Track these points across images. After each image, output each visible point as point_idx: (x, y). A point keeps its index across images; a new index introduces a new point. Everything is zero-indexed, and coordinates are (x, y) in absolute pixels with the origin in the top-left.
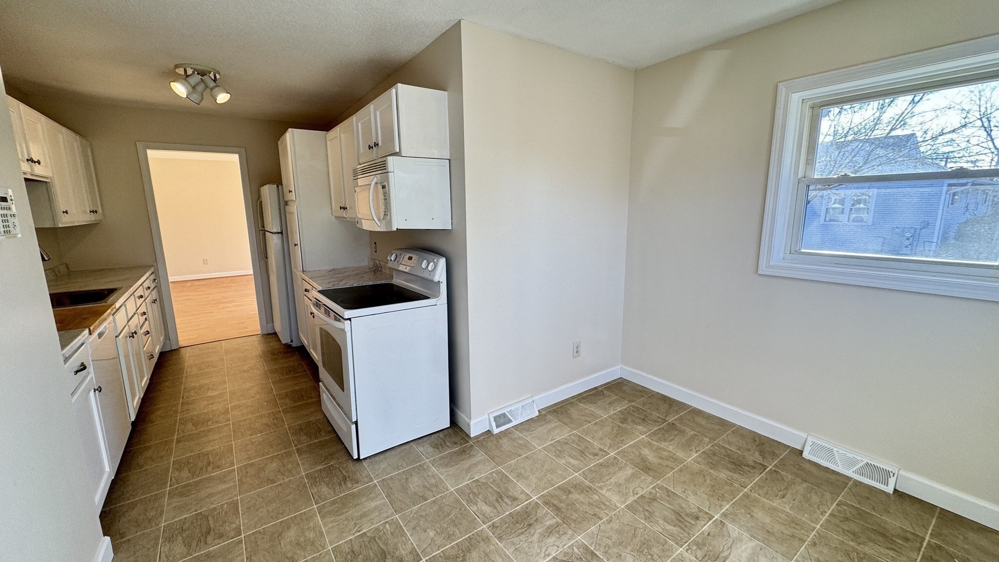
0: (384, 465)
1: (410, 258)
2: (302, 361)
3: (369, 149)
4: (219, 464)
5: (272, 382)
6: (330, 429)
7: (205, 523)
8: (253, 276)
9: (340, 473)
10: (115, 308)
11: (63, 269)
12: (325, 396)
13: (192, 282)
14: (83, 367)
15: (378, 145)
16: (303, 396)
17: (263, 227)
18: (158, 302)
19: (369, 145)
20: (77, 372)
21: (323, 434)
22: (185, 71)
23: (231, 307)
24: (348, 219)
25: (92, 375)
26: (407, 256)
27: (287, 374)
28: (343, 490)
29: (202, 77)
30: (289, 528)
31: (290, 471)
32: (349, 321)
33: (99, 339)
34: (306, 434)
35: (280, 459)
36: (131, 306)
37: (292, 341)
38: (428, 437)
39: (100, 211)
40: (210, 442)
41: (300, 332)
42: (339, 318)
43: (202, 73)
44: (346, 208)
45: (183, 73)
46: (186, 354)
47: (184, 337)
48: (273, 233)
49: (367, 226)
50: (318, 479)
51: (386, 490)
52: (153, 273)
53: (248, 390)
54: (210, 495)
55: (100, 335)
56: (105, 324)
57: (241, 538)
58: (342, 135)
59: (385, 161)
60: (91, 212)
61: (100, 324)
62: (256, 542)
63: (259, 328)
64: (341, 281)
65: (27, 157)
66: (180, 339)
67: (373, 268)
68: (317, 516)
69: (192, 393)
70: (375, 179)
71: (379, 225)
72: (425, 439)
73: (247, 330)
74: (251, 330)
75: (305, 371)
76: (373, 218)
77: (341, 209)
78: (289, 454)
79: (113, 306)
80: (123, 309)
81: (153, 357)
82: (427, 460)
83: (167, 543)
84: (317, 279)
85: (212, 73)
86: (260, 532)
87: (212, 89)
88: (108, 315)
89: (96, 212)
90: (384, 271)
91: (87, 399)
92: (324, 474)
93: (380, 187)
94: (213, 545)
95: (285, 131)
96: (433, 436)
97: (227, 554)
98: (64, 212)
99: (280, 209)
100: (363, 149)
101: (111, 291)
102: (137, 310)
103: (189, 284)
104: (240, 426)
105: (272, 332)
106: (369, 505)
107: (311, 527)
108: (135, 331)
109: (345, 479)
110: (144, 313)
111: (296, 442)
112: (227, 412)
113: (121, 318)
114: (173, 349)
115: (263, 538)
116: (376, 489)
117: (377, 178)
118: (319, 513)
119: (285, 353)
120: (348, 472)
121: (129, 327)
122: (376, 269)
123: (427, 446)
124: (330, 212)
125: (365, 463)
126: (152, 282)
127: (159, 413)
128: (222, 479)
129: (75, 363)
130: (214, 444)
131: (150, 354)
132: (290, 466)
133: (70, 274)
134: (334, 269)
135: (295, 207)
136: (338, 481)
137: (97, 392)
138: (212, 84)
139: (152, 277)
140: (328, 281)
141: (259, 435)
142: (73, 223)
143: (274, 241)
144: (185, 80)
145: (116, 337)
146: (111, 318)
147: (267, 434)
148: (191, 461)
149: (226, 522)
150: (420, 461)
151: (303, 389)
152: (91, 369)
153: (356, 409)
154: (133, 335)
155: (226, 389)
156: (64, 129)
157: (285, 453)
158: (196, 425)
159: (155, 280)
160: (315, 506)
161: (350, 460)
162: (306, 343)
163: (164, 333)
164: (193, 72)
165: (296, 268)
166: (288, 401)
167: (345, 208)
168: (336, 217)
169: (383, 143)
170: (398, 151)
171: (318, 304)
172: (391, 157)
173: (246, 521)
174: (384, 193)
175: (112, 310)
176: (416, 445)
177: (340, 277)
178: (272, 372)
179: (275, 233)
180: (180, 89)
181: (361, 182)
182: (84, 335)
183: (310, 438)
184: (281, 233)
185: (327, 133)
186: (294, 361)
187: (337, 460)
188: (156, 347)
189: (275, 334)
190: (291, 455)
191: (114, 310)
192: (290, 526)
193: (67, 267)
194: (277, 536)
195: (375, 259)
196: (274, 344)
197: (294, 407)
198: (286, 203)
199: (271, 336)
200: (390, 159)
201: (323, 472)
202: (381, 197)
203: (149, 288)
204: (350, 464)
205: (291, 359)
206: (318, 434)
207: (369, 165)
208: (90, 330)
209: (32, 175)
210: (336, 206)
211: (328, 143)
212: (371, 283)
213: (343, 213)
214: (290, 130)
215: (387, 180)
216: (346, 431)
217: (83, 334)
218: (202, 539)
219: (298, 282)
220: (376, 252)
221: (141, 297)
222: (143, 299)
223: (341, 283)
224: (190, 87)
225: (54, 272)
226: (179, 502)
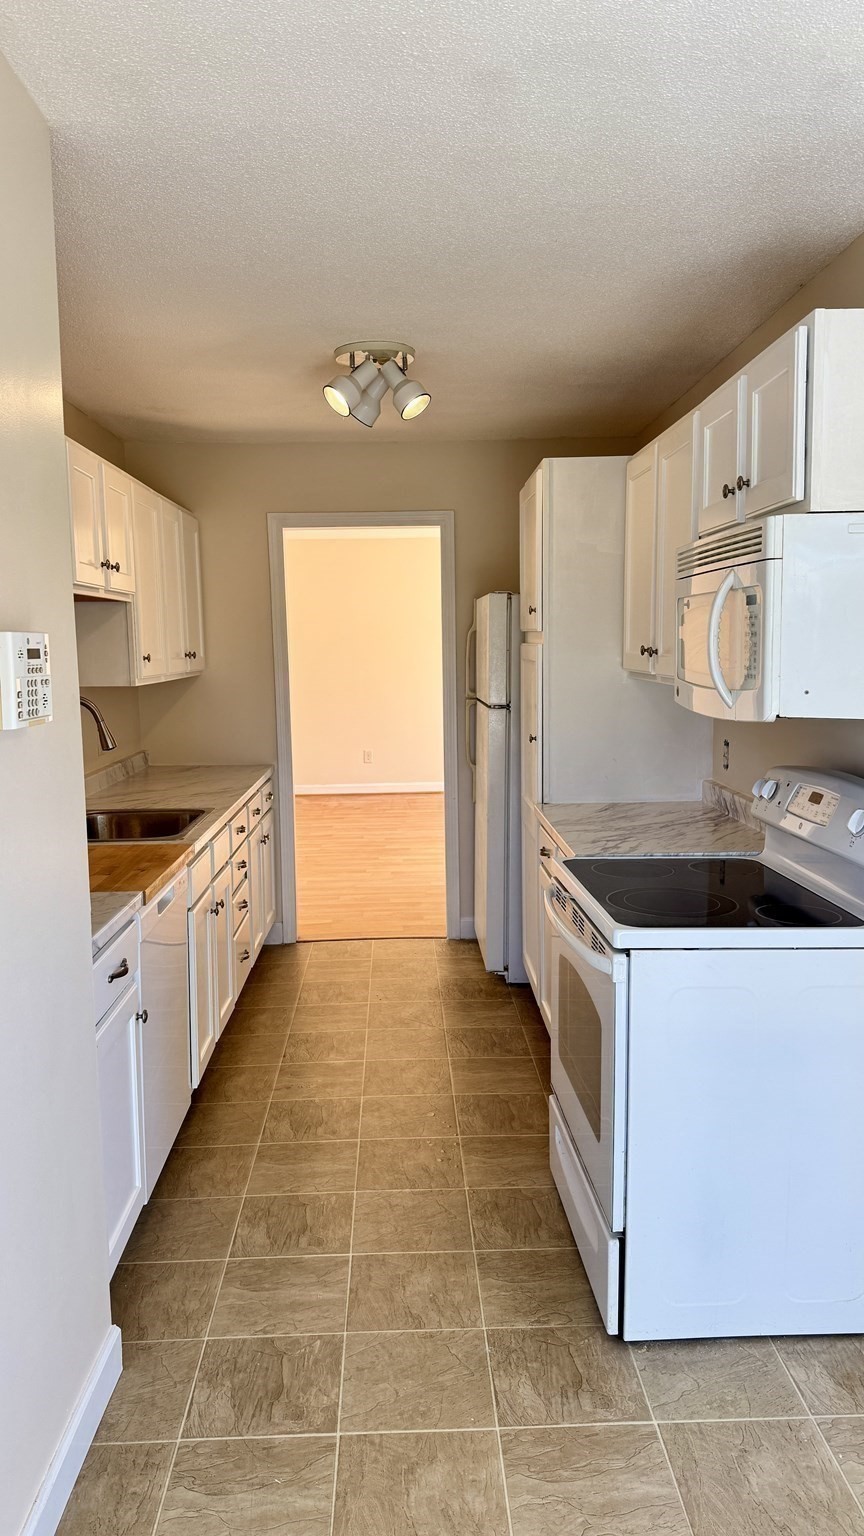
0: (684, 1382)
1: (816, 798)
2: (524, 1024)
3: (725, 496)
4: (321, 1234)
5: (453, 1063)
6: (561, 1227)
7: (276, 1370)
8: (443, 797)
9: (567, 1360)
10: (193, 852)
11: (138, 761)
12: (558, 1136)
13: (341, 798)
14: (122, 972)
15: (747, 483)
16: (512, 1118)
17: (474, 690)
18: (270, 842)
19: (726, 486)
20: (113, 977)
21: (544, 1234)
22: (352, 357)
23: (399, 864)
24: (659, 680)
25: (137, 986)
26: (808, 791)
27: (485, 1049)
28: (570, 1413)
29: (380, 367)
30: (432, 1460)
31: (457, 1309)
32: (623, 957)
33: (159, 913)
34: (505, 1223)
35: (441, 1269)
36: (222, 848)
37: (506, 969)
38: (826, 1345)
39: (201, 653)
40: (314, 1175)
41: (525, 951)
42: (601, 943)
43: (381, 358)
44: (656, 652)
45: (348, 363)
46: (308, 956)
47: (308, 920)
48: (490, 707)
49: (702, 704)
50: (514, 1356)
51: (680, 1463)
52: (269, 779)
53: (403, 1070)
54: (294, 1307)
55: (162, 905)
56: (173, 883)
57: (334, 1437)
58: (664, 462)
59: (760, 529)
60: (186, 655)
61: (163, 884)
62: (361, 1463)
63: (445, 923)
64: (624, 840)
65: (102, 560)
66: (299, 922)
67: (713, 810)
68: (497, 1459)
69: (302, 1052)
70: (731, 578)
71: (731, 704)
72: (815, 1346)
73: (422, 923)
74: (429, 923)
75: (527, 1053)
76: (715, 684)
77: (643, 654)
78: (460, 1263)
79: (190, 849)
80: (207, 855)
81: (247, 958)
82: (811, 1417)
83: (205, 1383)
84: (568, 828)
85: (400, 354)
86: (372, 1443)
87: (396, 390)
88: (180, 867)
89: (194, 655)
90: (743, 821)
91: (124, 1033)
92: (530, 1347)
93: (741, 598)
94: (283, 1429)
95: (534, 465)
96: (840, 1345)
97: (302, 1465)
98: (145, 658)
99: (509, 650)
100: (709, 493)
101: (195, 815)
102: (231, 857)
103: (333, 803)
104: (375, 1155)
105: (467, 936)
106: (629, 1486)
107: (480, 1482)
108: (222, 901)
109: (578, 1383)
110: (243, 864)
111: (479, 1236)
112: (354, 1112)
113: (202, 869)
114: (286, 942)
115: (376, 1461)
116: (655, 1445)
117: (736, 575)
118: (504, 1453)
119: (490, 994)
120: (588, 1365)
121: (213, 888)
122: (723, 815)
123: (818, 1370)
124: (619, 659)
125: (635, 1358)
126: (264, 799)
127: (241, 1080)
128: (322, 1274)
129: (110, 961)
130: (321, 1182)
131: (243, 950)
132: (458, 1296)
133: (146, 772)
134: (613, 806)
135: (540, 646)
136: (562, 1382)
137: (140, 1020)
138: (398, 378)
139: (266, 790)
140: (592, 836)
141: (407, 1190)
142: (159, 677)
143: (491, 724)
144: (350, 377)
145: (189, 910)
146: (185, 870)
147: (423, 1193)
148: (275, 1209)
149: (312, 1385)
150: (788, 1411)
151: (515, 1097)
152: (136, 972)
153: (625, 1199)
154: (217, 908)
155: (361, 1056)
156: (161, 501)
157: (454, 1256)
158: (297, 1127)
159: (270, 794)
160: (498, 1429)
161: (597, 1333)
162: (535, 980)
163: (274, 908)
164: (367, 358)
165: (531, 796)
166: (478, 1122)
167: (652, 652)
168: (633, 674)
169: (762, 479)
170: (799, 496)
171: (560, 895)
172: (779, 518)
173: (349, 1399)
174: (751, 617)
175: (187, 857)
176: (784, 1356)
177: (624, 829)
178: (457, 1036)
179: (495, 707)
180: (338, 400)
181: (698, 585)
182: (134, 905)
183: (514, 1237)
184: (507, 707)
185: (629, 460)
186: (505, 1018)
187: (565, 1319)
188: (256, 935)
189: (475, 942)
190: (464, 1266)
191: (191, 857)
192: (435, 1457)
193: (146, 760)
194: (405, 1469)
195: (722, 787)
196: (470, 967)
197: (490, 1140)
198: (524, 637)
199: (467, 945)
200: (775, 523)
201: (528, 1341)
202: (742, 626)
203: (258, 811)
204: (597, 1345)
205: (500, 1013)
206: (532, 1230)
207: (719, 541)
208: (144, 893)
209: (107, 591)
210: (632, 648)
211: (631, 484)
212: (699, 855)
213: (648, 665)
214: (545, 461)
215: (762, 578)
216: (596, 1249)
217: (132, 902)
218: (265, 1406)
219: (530, 828)
220: (726, 767)
221: (242, 830)
222: (244, 835)
223: (625, 847)
224: (356, 390)
225: (125, 767)
226: (241, 1297)
